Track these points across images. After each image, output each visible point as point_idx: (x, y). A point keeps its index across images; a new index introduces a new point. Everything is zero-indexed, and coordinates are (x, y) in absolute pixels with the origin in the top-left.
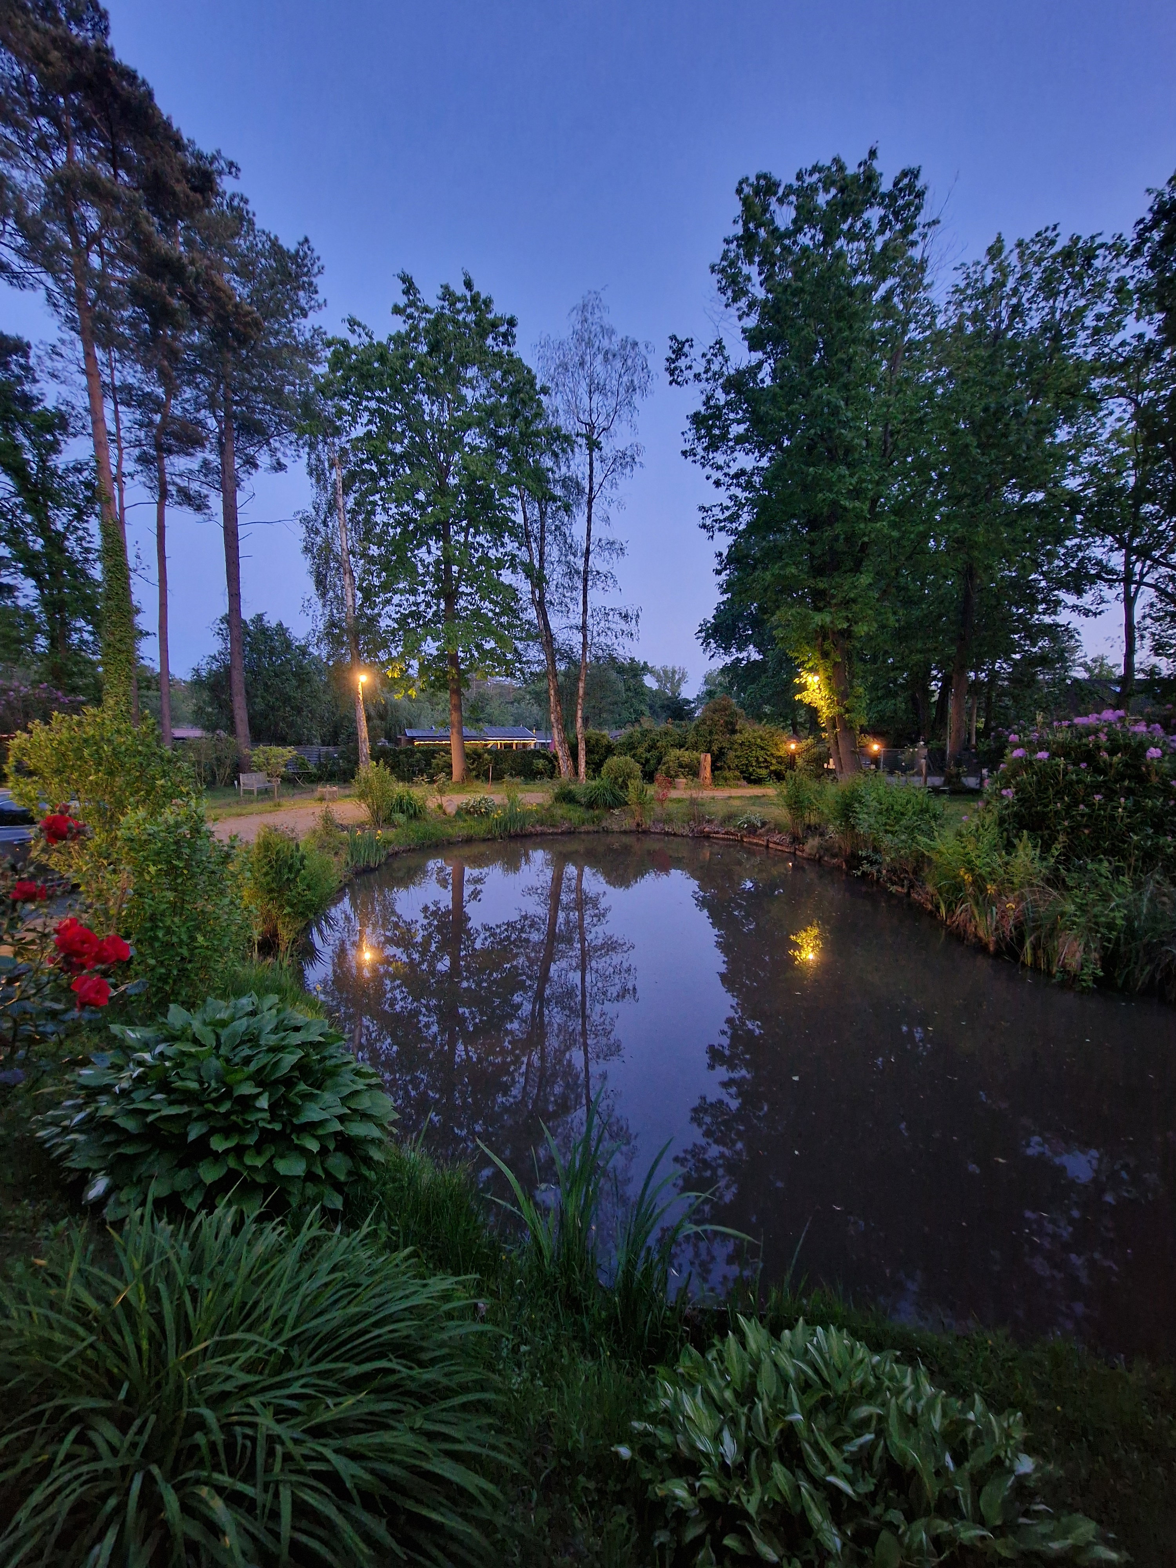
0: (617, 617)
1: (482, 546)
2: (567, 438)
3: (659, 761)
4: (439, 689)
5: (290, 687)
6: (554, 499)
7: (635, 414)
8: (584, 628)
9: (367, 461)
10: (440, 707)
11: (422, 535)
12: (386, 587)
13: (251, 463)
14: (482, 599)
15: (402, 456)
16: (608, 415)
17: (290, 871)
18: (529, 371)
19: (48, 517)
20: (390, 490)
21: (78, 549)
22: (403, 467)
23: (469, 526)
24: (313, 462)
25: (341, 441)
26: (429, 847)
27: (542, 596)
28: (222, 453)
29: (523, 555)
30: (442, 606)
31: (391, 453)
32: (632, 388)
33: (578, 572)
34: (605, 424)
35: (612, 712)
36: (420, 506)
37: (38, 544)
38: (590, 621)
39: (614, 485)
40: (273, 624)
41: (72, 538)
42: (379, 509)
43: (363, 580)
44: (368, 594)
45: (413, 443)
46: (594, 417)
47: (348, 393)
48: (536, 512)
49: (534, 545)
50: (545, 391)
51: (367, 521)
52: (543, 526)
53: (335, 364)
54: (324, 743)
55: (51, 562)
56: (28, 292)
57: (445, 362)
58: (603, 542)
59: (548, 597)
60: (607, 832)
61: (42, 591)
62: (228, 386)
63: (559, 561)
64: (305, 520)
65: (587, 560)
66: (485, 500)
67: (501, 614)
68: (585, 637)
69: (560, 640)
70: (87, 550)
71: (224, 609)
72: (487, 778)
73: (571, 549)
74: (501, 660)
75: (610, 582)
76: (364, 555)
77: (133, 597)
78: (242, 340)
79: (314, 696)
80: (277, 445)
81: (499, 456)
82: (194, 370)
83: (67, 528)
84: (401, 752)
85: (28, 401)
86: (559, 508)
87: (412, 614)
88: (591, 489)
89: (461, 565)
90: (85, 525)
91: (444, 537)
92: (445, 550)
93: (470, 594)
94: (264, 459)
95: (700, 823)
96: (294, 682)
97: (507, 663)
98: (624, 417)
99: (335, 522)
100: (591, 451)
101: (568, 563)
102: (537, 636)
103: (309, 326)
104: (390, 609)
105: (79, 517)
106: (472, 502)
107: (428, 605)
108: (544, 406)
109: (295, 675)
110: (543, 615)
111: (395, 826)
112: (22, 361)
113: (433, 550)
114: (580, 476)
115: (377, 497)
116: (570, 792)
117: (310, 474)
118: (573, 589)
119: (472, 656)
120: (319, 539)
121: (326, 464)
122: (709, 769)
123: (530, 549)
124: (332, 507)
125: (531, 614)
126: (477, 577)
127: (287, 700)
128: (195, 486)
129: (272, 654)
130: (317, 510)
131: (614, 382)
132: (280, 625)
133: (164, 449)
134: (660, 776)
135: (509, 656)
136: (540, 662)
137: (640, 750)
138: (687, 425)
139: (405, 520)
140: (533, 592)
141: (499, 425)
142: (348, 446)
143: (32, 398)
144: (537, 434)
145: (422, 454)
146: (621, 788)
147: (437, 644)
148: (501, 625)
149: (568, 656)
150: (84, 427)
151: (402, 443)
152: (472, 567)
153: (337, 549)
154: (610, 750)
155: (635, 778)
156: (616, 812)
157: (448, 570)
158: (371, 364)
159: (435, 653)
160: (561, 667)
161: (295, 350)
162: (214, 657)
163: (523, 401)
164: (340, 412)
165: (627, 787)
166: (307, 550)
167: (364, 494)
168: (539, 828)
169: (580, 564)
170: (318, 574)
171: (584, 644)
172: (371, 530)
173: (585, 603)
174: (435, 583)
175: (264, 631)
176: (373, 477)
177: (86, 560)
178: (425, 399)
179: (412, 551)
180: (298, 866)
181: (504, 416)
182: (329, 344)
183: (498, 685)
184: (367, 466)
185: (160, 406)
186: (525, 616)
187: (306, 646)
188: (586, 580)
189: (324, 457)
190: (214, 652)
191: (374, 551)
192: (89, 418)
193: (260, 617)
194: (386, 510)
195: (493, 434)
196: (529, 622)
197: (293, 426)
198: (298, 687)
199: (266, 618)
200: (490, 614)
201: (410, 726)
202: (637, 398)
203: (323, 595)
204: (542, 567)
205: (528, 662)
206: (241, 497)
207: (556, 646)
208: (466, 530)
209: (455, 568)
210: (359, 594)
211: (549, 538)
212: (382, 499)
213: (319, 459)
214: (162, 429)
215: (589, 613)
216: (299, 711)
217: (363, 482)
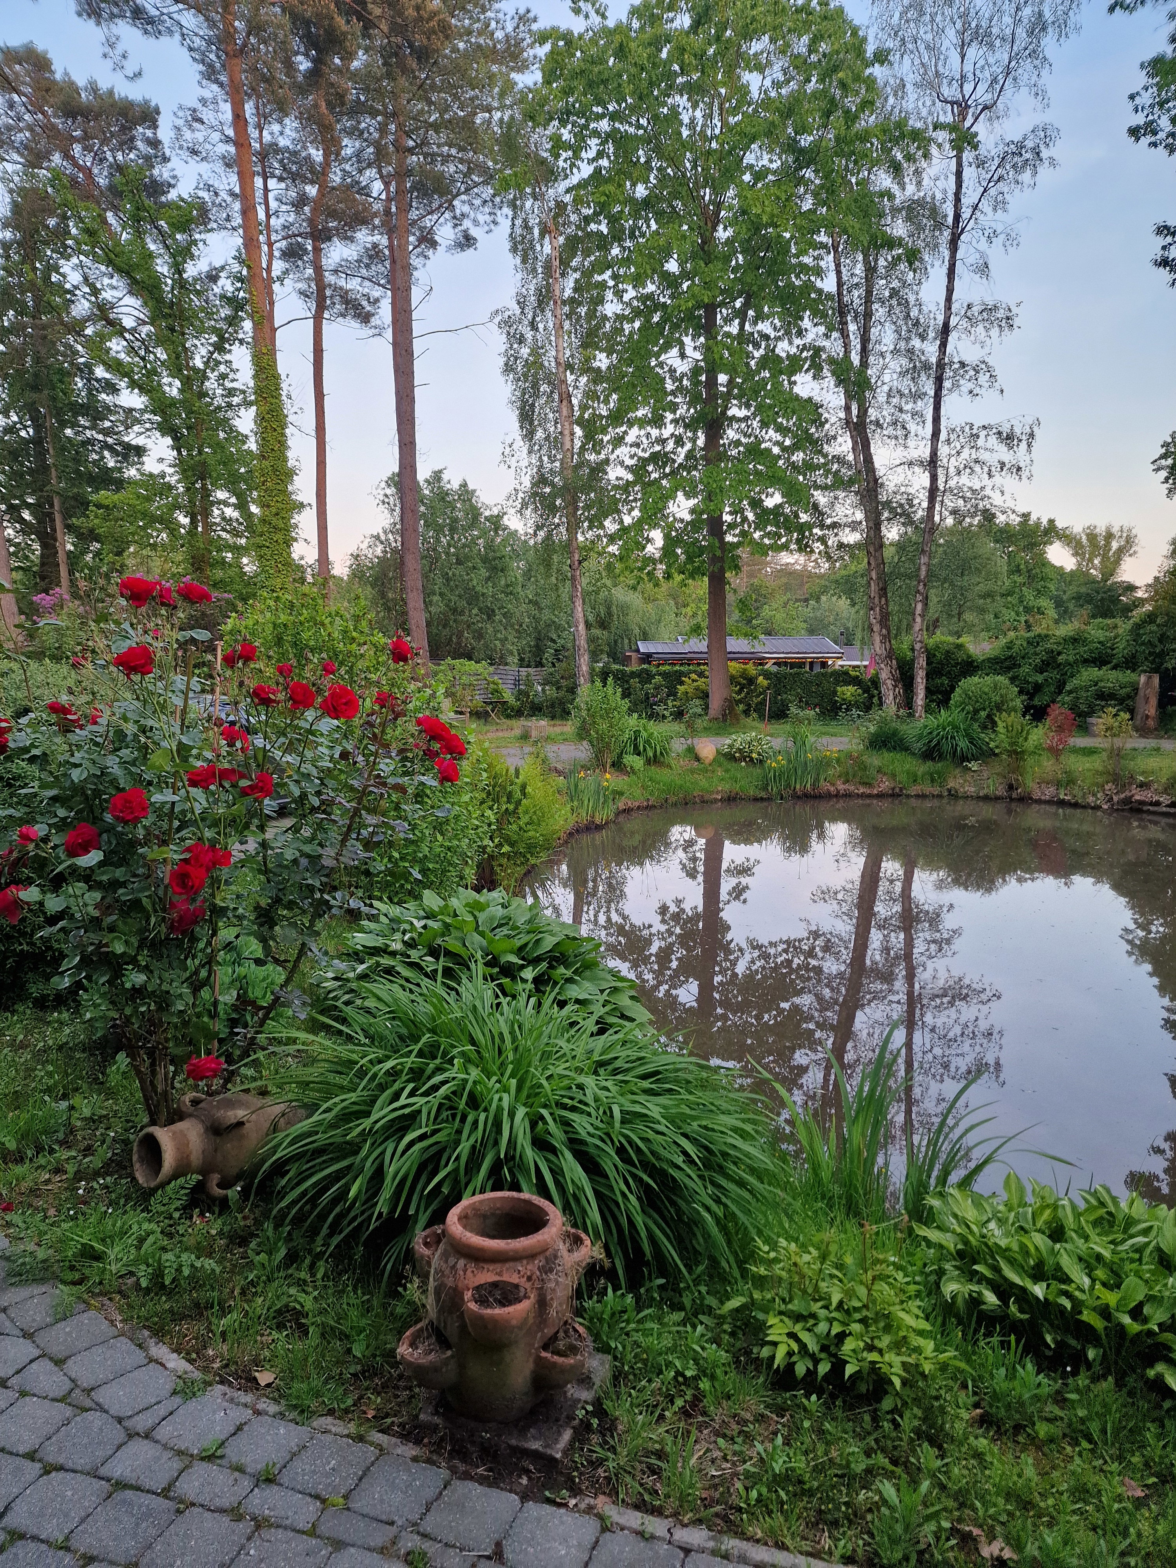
0: (993, 440)
1: (766, 337)
2: (916, 135)
3: (1060, 687)
4: (692, 576)
5: (478, 579)
6: (891, 243)
7: (1045, 73)
8: (933, 463)
9: (593, 218)
10: (689, 611)
11: (675, 327)
12: (616, 418)
13: (428, 240)
14: (764, 425)
15: (647, 203)
16: (995, 80)
17: (509, 802)
18: (855, 32)
19: (186, 350)
20: (626, 262)
21: (219, 392)
22: (647, 221)
23: (746, 305)
24: (518, 231)
25: (559, 190)
26: (675, 805)
27: (863, 412)
28: (390, 231)
29: (833, 346)
30: (701, 442)
31: (631, 200)
32: (1038, 26)
33: (926, 366)
34: (988, 98)
35: (982, 611)
36: (670, 281)
37: (172, 387)
38: (943, 450)
39: (999, 204)
40: (455, 485)
41: (212, 376)
42: (609, 295)
43: (584, 407)
44: (592, 429)
45: (663, 178)
46: (968, 88)
47: (569, 113)
48: (859, 269)
49: (852, 327)
50: (881, 57)
51: (591, 314)
52: (869, 292)
53: (553, 72)
54: (522, 663)
55: (190, 412)
56: (165, 40)
57: (718, 38)
58: (976, 309)
59: (873, 414)
60: (953, 795)
61: (179, 453)
62: (400, 126)
63: (896, 351)
64: (507, 323)
65: (943, 345)
66: (774, 261)
67: (795, 448)
68: (934, 478)
69: (891, 486)
70: (231, 392)
71: (394, 467)
72: (762, 717)
73: (918, 328)
74: (790, 524)
75: (983, 378)
76: (587, 369)
77: (290, 454)
78: (423, 55)
79: (508, 590)
80: (466, 209)
81: (801, 181)
82: (357, 110)
83: (206, 364)
84: (633, 674)
85: (158, 188)
86: (897, 260)
87: (655, 458)
88: (957, 217)
89: (733, 372)
90: (228, 357)
91: (708, 328)
92: (707, 350)
93: (746, 419)
94: (445, 233)
95: (1124, 787)
96: (484, 573)
97: (802, 528)
98: (1024, 79)
99: (547, 321)
100: (960, 150)
101: (911, 351)
102: (851, 481)
103: (511, 12)
104: (623, 452)
105: (219, 347)
106: (753, 266)
107: (679, 442)
108: (880, 82)
109: (485, 560)
110: (862, 445)
111: (627, 774)
112: (149, 133)
113: (689, 351)
114: (939, 196)
115: (607, 275)
116: (895, 733)
117: (514, 250)
118: (917, 396)
119: (745, 519)
120: (525, 351)
121: (536, 231)
122: (1154, 701)
123: (845, 335)
124: (544, 297)
125: (843, 445)
126: (757, 389)
127: (473, 597)
128: (353, 284)
129: (453, 530)
130: (522, 304)
131: (1007, 20)
132: (464, 485)
133: (321, 236)
134: (1058, 712)
135: (804, 517)
136: (854, 526)
137: (1025, 670)
138: (1141, 79)
139: (649, 304)
140: (847, 408)
141: (802, 129)
142: (568, 199)
143: (162, 184)
144: (864, 137)
145: (675, 195)
146: (984, 727)
147: (692, 502)
148: (794, 466)
149: (903, 513)
150: (228, 219)
151: (646, 181)
152: (750, 374)
153: (549, 361)
154: (970, 667)
155: (1009, 711)
156: (974, 765)
157: (712, 382)
158: (603, 61)
159: (688, 517)
160: (892, 533)
161: (491, 54)
162: (377, 537)
163: (843, 85)
164: (558, 145)
165: (994, 724)
166: (508, 368)
167: (587, 274)
168: (841, 787)
169: (931, 350)
170: (524, 402)
171: (933, 491)
172: (599, 326)
173: (937, 419)
174: (690, 404)
175: (442, 495)
176: (603, 243)
177: (230, 405)
178: (682, 101)
179: (658, 355)
180: (518, 795)
181: (810, 112)
182: (542, 38)
183: (787, 572)
184: (593, 227)
185: (319, 175)
186: (833, 450)
187: (499, 517)
188: (939, 381)
189: (533, 221)
190: (377, 530)
191: (602, 361)
192: (237, 206)
193: (437, 475)
194: (619, 294)
195: (792, 147)
196: (838, 459)
197: (489, 177)
198: (488, 579)
199: (445, 477)
200: (776, 450)
201: (645, 637)
202: (1049, 43)
203: (529, 435)
204: (864, 364)
205: (834, 525)
206: (416, 294)
207: (883, 498)
208: (741, 314)
209: (722, 378)
210: (578, 431)
211: (879, 311)
212: (615, 277)
213: (526, 226)
214: (318, 204)
215: (943, 436)
216: (490, 614)
217: (587, 253)
